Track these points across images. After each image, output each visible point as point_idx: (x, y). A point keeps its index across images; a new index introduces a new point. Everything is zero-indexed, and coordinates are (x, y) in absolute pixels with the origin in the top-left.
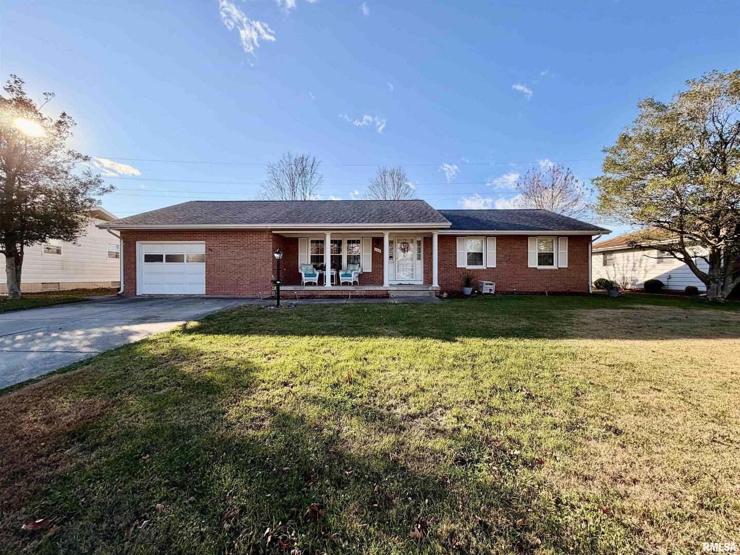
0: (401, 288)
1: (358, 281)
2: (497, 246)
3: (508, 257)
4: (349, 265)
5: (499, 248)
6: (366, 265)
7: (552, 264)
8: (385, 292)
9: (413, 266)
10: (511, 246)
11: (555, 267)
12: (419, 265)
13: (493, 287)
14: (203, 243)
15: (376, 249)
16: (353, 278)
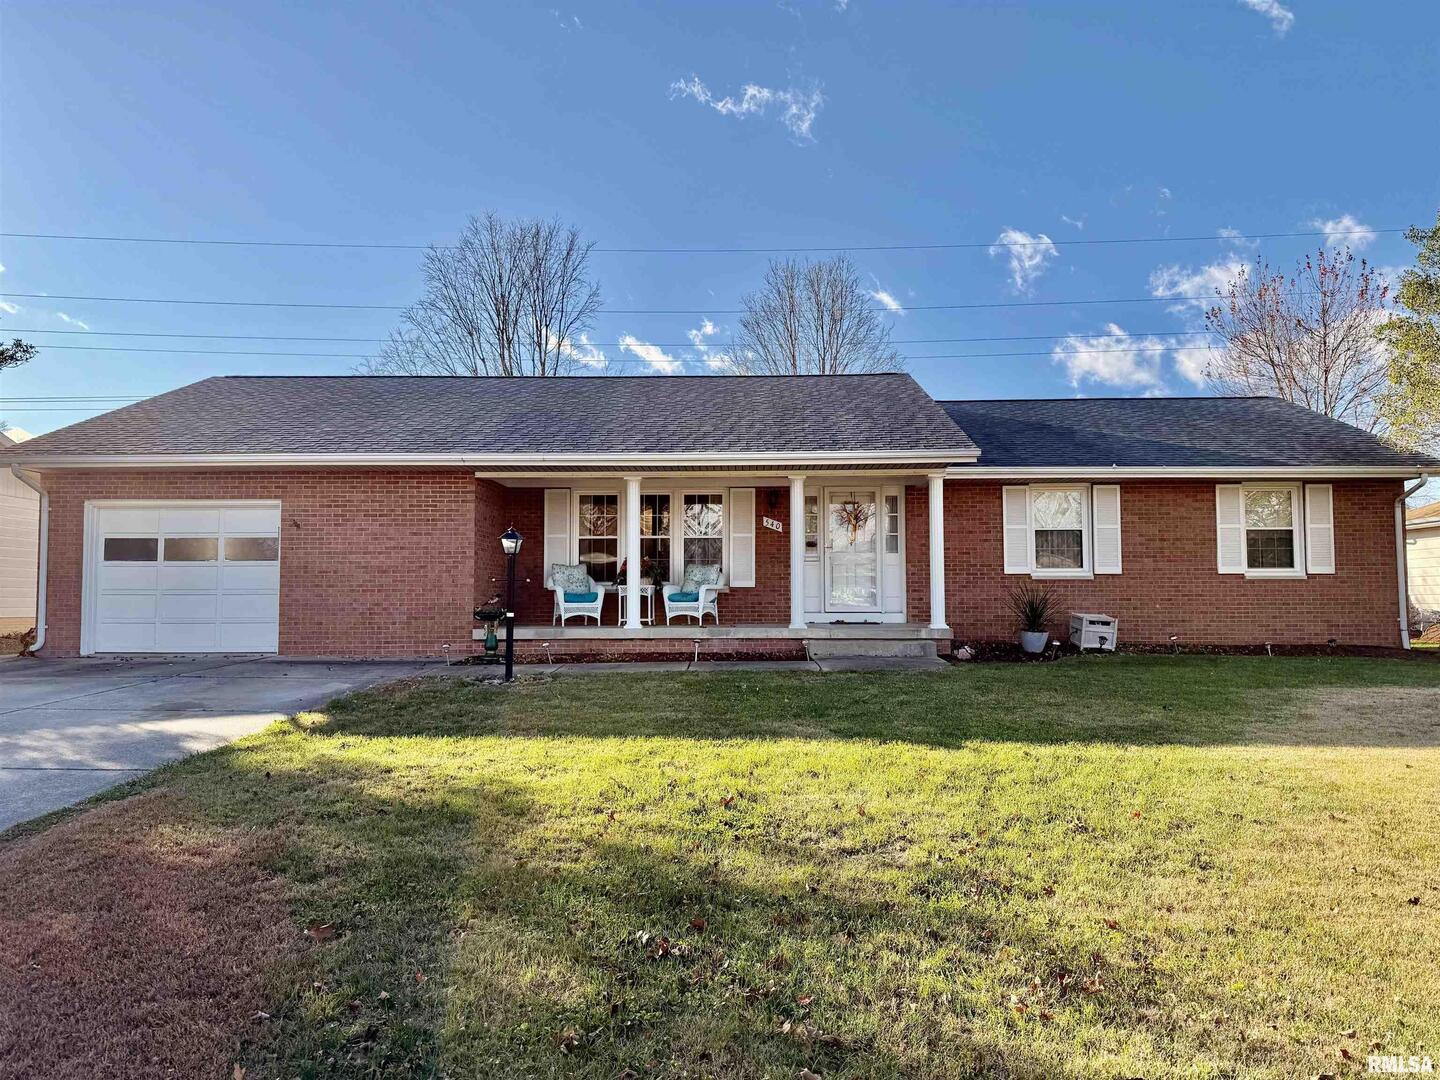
0: (840, 633)
1: (715, 613)
2: (1124, 510)
3: (1158, 544)
4: (691, 567)
5: (1129, 518)
6: (740, 568)
7: (1291, 565)
8: (793, 646)
9: (874, 570)
10: (1164, 509)
11: (1297, 572)
12: (894, 568)
13: (1111, 633)
14: (276, 507)
15: (768, 522)
16: (704, 605)
